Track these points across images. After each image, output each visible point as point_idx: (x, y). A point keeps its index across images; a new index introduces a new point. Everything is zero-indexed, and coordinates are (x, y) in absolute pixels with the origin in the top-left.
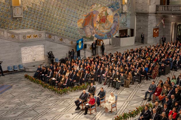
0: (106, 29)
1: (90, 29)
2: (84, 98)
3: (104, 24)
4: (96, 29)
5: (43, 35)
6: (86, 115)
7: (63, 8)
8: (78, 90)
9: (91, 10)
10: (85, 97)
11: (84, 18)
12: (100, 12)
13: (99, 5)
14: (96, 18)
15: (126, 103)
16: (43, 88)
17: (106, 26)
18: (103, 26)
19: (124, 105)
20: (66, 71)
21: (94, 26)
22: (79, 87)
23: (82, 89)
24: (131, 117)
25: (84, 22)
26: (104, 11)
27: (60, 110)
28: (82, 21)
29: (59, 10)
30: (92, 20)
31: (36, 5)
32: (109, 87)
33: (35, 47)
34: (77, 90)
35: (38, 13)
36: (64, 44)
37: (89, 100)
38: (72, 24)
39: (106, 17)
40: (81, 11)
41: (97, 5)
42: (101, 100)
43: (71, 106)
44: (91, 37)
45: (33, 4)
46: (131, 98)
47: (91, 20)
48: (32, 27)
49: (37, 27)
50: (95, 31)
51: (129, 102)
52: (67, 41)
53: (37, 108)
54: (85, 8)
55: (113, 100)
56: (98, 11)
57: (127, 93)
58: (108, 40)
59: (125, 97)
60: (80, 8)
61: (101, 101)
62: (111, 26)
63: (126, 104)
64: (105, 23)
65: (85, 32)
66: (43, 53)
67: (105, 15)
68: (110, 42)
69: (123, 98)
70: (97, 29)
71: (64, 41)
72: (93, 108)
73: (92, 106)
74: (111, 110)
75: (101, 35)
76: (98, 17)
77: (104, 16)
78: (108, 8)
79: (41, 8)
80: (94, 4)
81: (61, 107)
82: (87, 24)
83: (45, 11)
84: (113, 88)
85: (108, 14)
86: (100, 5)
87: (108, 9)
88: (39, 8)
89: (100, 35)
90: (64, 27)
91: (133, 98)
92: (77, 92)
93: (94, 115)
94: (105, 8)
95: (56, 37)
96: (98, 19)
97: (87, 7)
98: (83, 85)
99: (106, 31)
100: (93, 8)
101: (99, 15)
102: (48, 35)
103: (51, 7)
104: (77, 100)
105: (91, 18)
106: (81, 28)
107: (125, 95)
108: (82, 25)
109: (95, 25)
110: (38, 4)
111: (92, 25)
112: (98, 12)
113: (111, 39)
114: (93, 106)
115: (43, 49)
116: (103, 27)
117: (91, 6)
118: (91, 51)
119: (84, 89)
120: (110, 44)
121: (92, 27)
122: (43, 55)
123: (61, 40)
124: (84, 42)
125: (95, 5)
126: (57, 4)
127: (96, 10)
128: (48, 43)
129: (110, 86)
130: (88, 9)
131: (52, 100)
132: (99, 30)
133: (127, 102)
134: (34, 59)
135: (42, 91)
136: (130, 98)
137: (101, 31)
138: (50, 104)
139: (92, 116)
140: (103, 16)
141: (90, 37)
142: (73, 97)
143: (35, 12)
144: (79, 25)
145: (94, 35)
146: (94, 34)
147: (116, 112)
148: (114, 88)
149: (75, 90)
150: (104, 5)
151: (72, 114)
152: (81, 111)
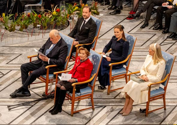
6: (58, 116)
8: (35, 27)
10: (59, 53)
22: (39, 19)
23: (49, 27)
32: (146, 29)
34: (31, 26)
37: (71, 64)
43: (8, 79)
55: (154, 73)
61: (113, 73)
73: (79, 88)
74: (145, 107)
84: (159, 33)
92: (33, 33)
93: (85, 118)
98: (55, 13)
104: (28, 61)
114: (84, 86)
119: (56, 27)
129: (151, 23)
142: (17, 51)
147: (162, 116)
148: (164, 33)
149: (26, 28)
151: (10, 108)
152: (39, 100)
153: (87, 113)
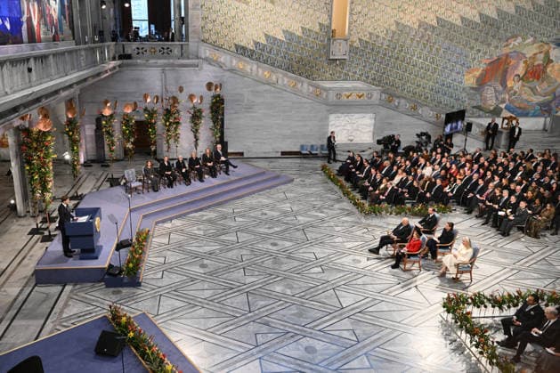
0: (541, 95)
1: (496, 91)
2: (403, 233)
3: (536, 83)
4: (512, 92)
5: (376, 95)
6: (395, 270)
7: (435, 43)
9: (506, 51)
11: (483, 66)
12: (528, 56)
13: (530, 40)
14: (516, 67)
15: (506, 270)
16: (342, 195)
17: (542, 87)
18: (532, 86)
19: (498, 274)
20: (396, 173)
21: (506, 86)
24: (493, 307)
25: (481, 74)
26: (541, 52)
27: (349, 245)
28: (477, 74)
29: (425, 47)
30: (505, 72)
31: (378, 37)
32: (486, 226)
33: (357, 115)
35: (378, 52)
36: (420, 117)
38: (450, 78)
39: (544, 67)
40: (479, 51)
41: (524, 39)
42: (440, 247)
44: (495, 109)
45: (370, 34)
46: (528, 265)
47: (501, 71)
48: (363, 78)
49: (374, 79)
50: (507, 97)
51: (516, 271)
52: (428, 113)
53: (310, 229)
54: (489, 45)
56: (524, 52)
57: (526, 250)
58: (542, 120)
59: (514, 257)
60: (478, 46)
61: (440, 250)
62: (556, 88)
63: (504, 274)
64: (538, 79)
65: (481, 96)
66: (372, 128)
67: (541, 62)
68: (545, 125)
69: (507, 258)
70: (515, 92)
71: (420, 112)
72: (412, 258)
73: (409, 256)
74: (454, 276)
75: (522, 106)
76: (522, 65)
77: (539, 65)
78: (553, 46)
79: (386, 43)
80: (515, 37)
81: (354, 239)
82: (490, 81)
83: (394, 49)
84: (494, 230)
85: (550, 61)
86: (532, 39)
87: (554, 48)
88: (382, 44)
89: (520, 108)
90: (431, 83)
91: (534, 266)
93: (412, 275)
94: (546, 47)
95: (403, 101)
96: (521, 70)
97: (495, 43)
99: (536, 99)
100: (511, 46)
101: (525, 62)
102: (387, 96)
103: (409, 42)
105: (502, 67)
106: (472, 88)
107: (517, 253)
108: (477, 82)
109: (510, 84)
110: (382, 35)
111: (504, 83)
112: (523, 54)
113: (548, 119)
115: (373, 121)
116: (533, 90)
117: (507, 41)
118: (483, 138)
120: (545, 130)
121: (501, 88)
122: (371, 134)
123: (414, 108)
124: (466, 119)
125: (520, 38)
126: (423, 37)
127: (518, 50)
128: (384, 111)
130: (497, 47)
131: (347, 222)
132: (520, 95)
133: (512, 269)
134: (352, 138)
135: (338, 201)
136: (527, 262)
137: (525, 97)
138: (337, 229)
139: (406, 276)
140: (536, 63)
141: (492, 108)
143: (373, 50)
144: (470, 80)
145: (503, 106)
146: (503, 102)
147: (467, 285)
148: (498, 230)
150: (545, 39)
151: (368, 259)
152: (388, 258)
153: (415, 272)
